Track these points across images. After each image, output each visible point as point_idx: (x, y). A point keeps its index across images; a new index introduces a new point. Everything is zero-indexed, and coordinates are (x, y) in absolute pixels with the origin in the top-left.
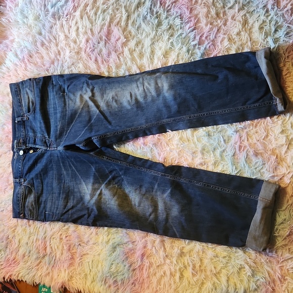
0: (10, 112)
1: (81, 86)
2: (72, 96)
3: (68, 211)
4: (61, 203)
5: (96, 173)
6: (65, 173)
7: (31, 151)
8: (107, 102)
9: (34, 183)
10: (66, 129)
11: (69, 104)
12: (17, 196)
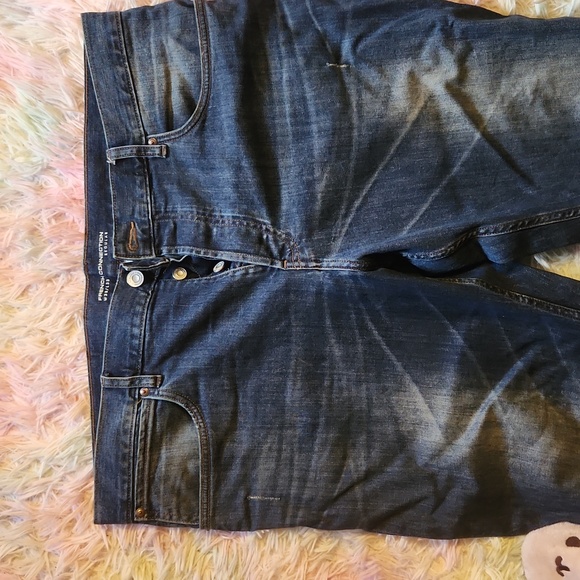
0: (76, 124)
1: (415, 41)
2: (371, 76)
3: (351, 487)
4: (320, 459)
5: (470, 354)
6: (337, 352)
7: (180, 275)
8: (512, 106)
9: (197, 393)
10: (347, 194)
11: (360, 106)
12: (117, 441)
